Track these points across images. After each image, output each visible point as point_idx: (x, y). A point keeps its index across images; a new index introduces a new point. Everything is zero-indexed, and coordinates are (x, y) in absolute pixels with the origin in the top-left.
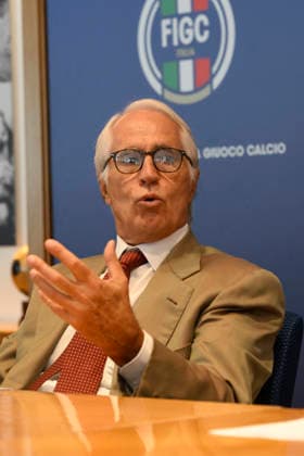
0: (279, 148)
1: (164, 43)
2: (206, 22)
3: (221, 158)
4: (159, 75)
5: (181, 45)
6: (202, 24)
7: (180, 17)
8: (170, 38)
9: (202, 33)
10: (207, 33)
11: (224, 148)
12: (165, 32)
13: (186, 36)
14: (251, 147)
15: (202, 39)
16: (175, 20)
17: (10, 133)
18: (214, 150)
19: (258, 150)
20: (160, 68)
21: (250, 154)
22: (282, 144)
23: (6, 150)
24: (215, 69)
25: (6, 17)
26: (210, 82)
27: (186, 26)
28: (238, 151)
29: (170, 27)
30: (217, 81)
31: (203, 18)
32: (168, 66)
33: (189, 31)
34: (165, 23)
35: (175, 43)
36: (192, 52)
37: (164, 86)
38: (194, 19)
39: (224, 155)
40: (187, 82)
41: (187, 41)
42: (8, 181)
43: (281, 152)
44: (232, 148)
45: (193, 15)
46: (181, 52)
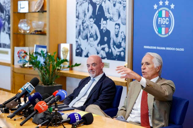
0: (182, 50)
1: (159, 23)
2: (168, 20)
3: (170, 50)
4: (157, 30)
5: (162, 24)
6: (167, 20)
7: (163, 18)
8: (160, 22)
9: (167, 22)
10: (168, 22)
11: (171, 48)
12: (159, 21)
13: (164, 22)
14: (176, 48)
15: (167, 23)
16: (161, 18)
17: (125, 37)
18: (168, 48)
19: (178, 49)
20: (158, 29)
21: (176, 50)
22: (183, 49)
23: (124, 40)
24: (169, 30)
25: (125, 11)
26: (168, 33)
27: (164, 20)
28: (174, 49)
29: (160, 20)
30: (170, 33)
31: (167, 19)
32: (160, 28)
33: (164, 21)
34: (159, 19)
35: (161, 23)
36: (165, 26)
37: (158, 33)
38: (165, 19)
39: (171, 50)
40: (163, 33)
41: (164, 23)
42: (124, 47)
43: (183, 50)
44: (172, 48)
45: (165, 18)
46: (162, 26)
